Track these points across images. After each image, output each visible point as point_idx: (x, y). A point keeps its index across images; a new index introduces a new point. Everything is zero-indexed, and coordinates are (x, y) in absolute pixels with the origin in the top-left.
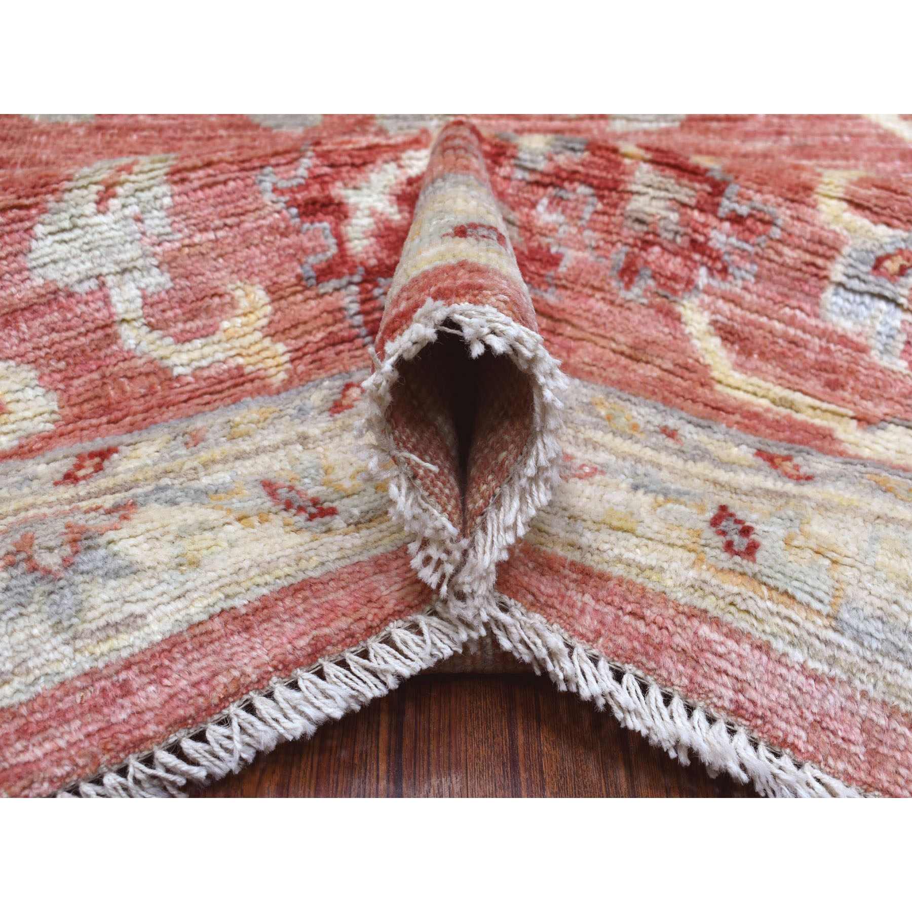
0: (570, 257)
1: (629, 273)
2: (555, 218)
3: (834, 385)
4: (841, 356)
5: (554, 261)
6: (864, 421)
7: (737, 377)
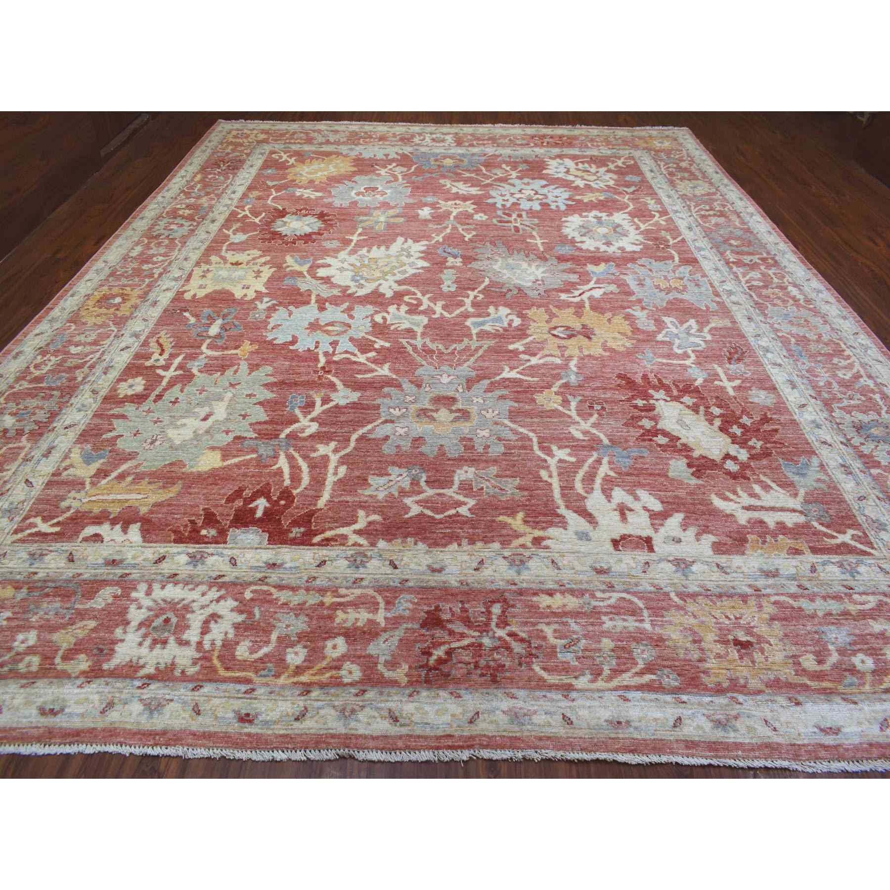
0: (507, 664)
1: (520, 664)
2: (499, 656)
3: (567, 672)
4: (566, 665)
5: (504, 666)
6: (576, 678)
7: (550, 677)
